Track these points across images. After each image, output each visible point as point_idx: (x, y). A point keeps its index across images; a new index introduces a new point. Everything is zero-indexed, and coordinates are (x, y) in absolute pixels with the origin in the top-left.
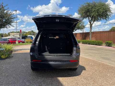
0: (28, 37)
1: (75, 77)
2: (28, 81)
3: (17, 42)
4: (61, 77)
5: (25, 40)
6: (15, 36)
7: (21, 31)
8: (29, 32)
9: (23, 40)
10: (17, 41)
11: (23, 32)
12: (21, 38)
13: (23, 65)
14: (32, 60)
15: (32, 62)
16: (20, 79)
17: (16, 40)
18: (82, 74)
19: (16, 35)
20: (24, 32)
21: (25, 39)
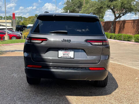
0: (27, 27)
1: (99, 96)
2: (20, 98)
3: (6, 37)
4: (76, 96)
5: (22, 34)
6: (3, 26)
7: (14, 15)
8: (30, 18)
9: (19, 33)
10: (7, 34)
11: (19, 17)
12: (14, 28)
13: (15, 75)
14: (26, 65)
15: (27, 68)
16: (7, 96)
17: (5, 34)
18: (113, 93)
19: (4, 24)
20: (21, 18)
21: (23, 31)
